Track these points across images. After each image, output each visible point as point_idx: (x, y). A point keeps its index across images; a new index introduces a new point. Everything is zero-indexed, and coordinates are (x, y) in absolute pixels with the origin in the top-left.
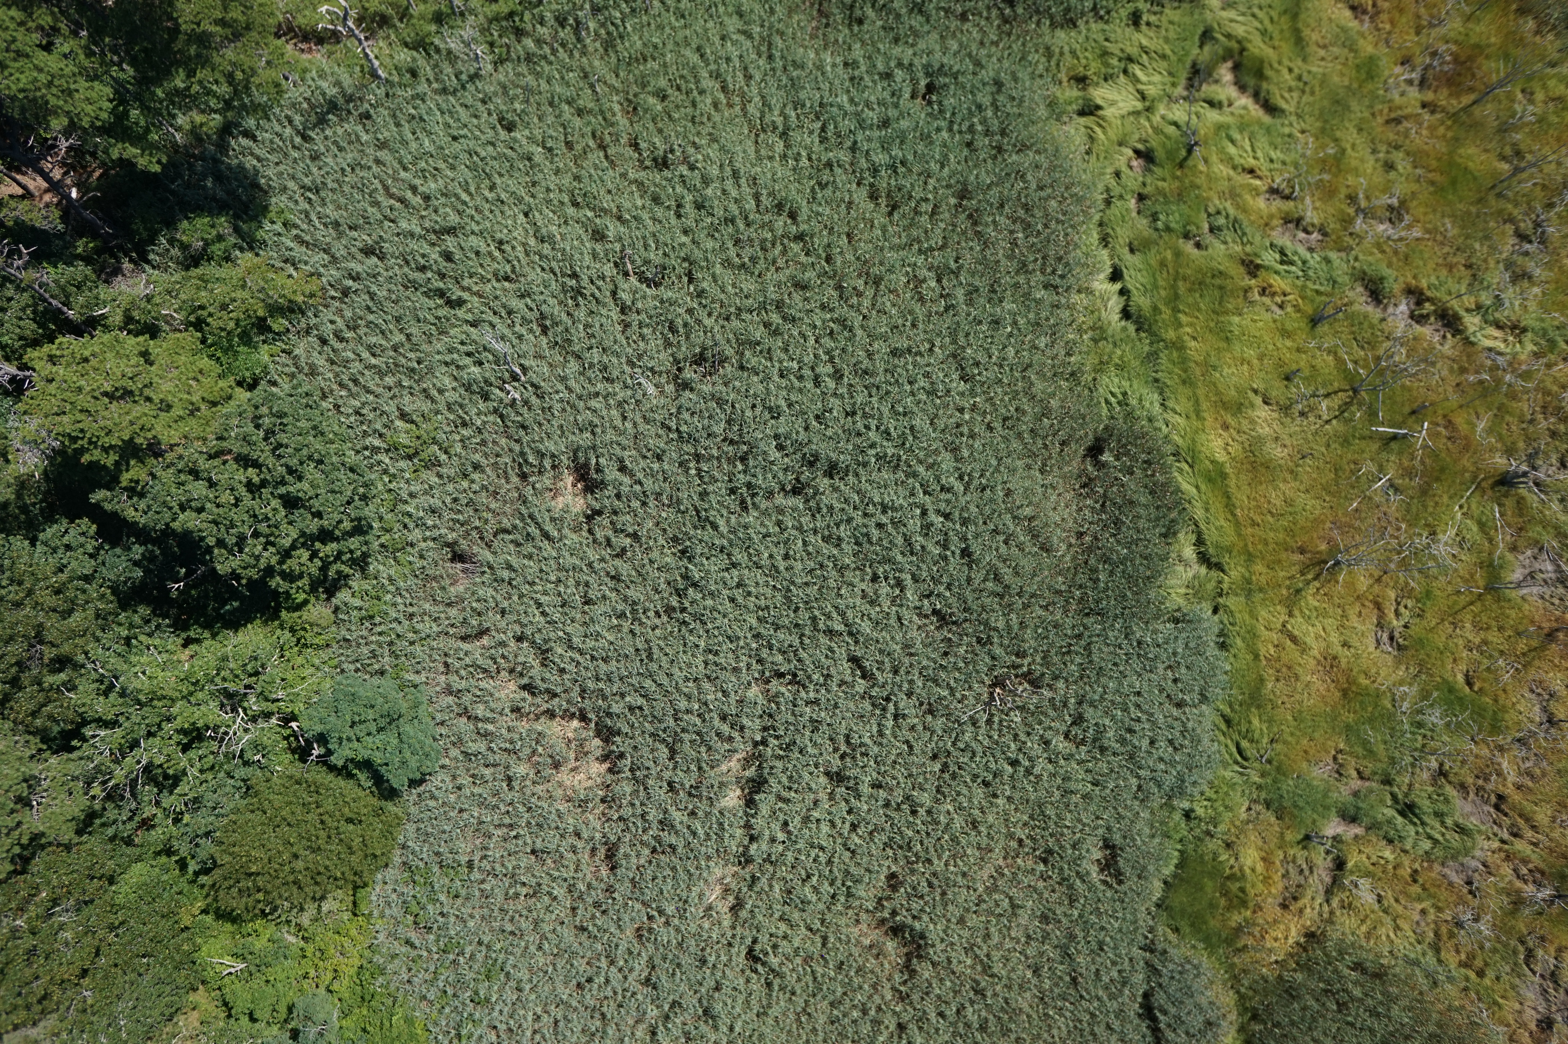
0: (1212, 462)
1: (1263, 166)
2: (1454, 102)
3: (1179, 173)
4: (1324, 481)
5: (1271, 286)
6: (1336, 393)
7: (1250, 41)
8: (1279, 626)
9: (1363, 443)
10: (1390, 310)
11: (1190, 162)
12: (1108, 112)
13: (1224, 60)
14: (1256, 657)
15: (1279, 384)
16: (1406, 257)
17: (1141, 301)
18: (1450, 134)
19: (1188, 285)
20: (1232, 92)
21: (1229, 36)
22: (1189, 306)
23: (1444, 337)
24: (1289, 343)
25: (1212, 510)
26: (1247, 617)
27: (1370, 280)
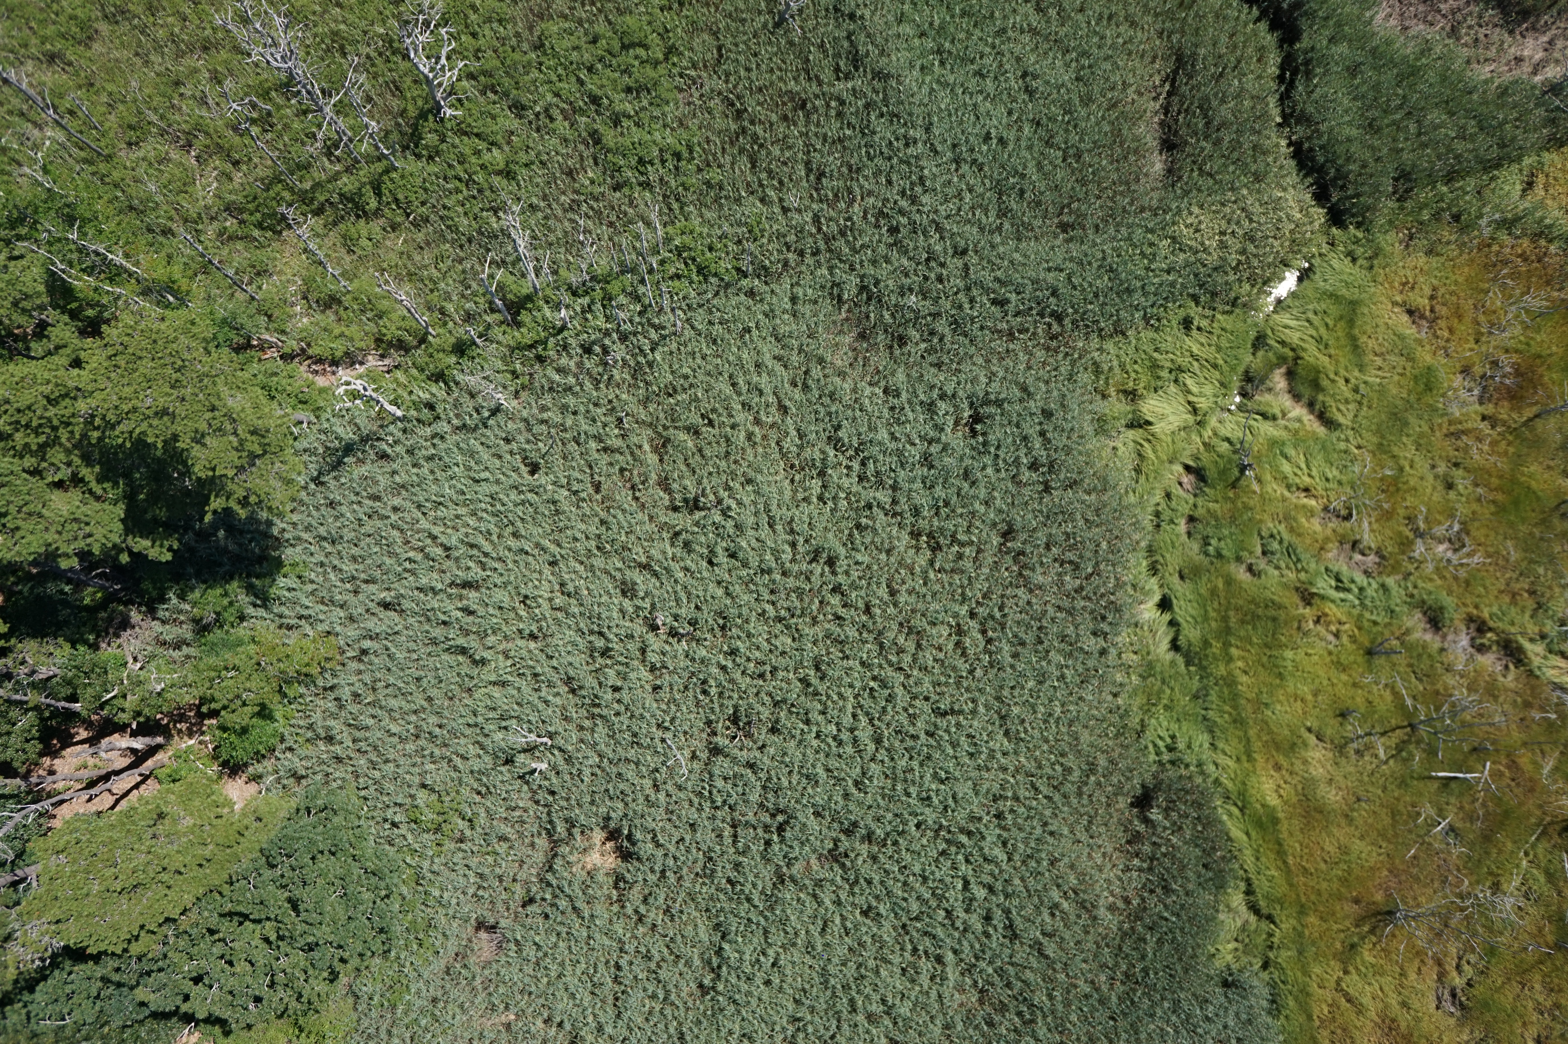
0: (1263, 806)
1: (1319, 485)
2: (1515, 416)
3: (1231, 494)
4: (1379, 827)
5: (1326, 615)
6: (1394, 730)
7: (1304, 350)
8: (1333, 985)
9: (1421, 784)
10: (1450, 637)
11: (1243, 482)
12: (1157, 428)
13: (1279, 366)
14: (1310, 1017)
15: (1335, 722)
16: (1467, 583)
17: (1191, 634)
18: (1511, 450)
19: (1240, 616)
20: (1286, 401)
21: (1283, 343)
22: (1241, 639)
23: (1506, 667)
24: (1344, 677)
25: (1263, 859)
26: (1299, 974)
27: (1430, 608)
